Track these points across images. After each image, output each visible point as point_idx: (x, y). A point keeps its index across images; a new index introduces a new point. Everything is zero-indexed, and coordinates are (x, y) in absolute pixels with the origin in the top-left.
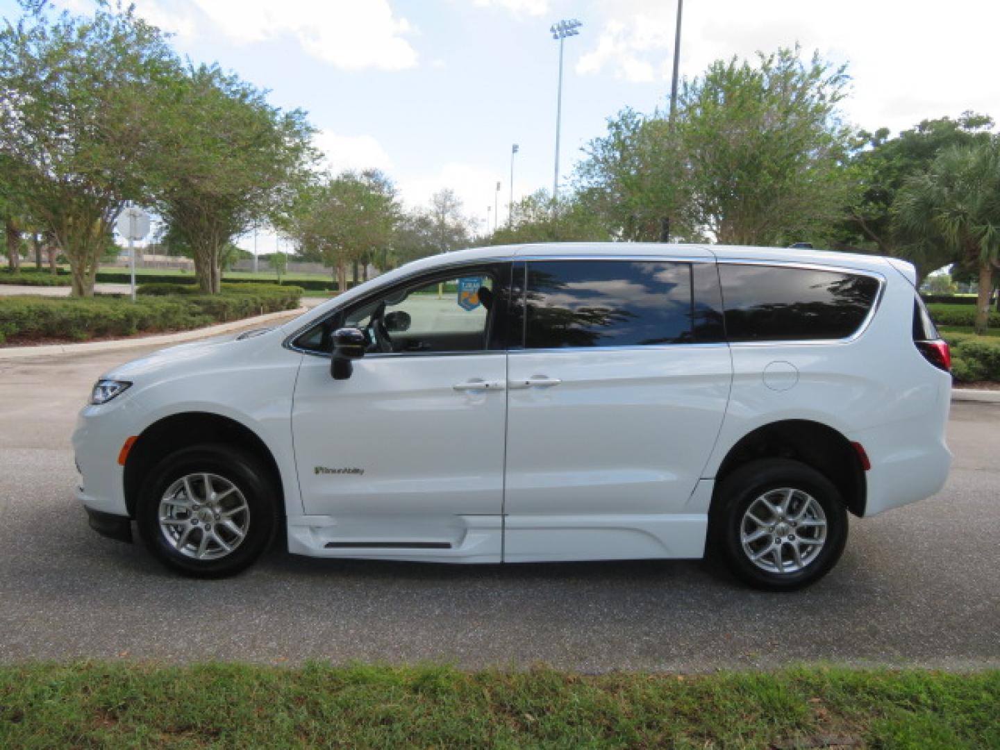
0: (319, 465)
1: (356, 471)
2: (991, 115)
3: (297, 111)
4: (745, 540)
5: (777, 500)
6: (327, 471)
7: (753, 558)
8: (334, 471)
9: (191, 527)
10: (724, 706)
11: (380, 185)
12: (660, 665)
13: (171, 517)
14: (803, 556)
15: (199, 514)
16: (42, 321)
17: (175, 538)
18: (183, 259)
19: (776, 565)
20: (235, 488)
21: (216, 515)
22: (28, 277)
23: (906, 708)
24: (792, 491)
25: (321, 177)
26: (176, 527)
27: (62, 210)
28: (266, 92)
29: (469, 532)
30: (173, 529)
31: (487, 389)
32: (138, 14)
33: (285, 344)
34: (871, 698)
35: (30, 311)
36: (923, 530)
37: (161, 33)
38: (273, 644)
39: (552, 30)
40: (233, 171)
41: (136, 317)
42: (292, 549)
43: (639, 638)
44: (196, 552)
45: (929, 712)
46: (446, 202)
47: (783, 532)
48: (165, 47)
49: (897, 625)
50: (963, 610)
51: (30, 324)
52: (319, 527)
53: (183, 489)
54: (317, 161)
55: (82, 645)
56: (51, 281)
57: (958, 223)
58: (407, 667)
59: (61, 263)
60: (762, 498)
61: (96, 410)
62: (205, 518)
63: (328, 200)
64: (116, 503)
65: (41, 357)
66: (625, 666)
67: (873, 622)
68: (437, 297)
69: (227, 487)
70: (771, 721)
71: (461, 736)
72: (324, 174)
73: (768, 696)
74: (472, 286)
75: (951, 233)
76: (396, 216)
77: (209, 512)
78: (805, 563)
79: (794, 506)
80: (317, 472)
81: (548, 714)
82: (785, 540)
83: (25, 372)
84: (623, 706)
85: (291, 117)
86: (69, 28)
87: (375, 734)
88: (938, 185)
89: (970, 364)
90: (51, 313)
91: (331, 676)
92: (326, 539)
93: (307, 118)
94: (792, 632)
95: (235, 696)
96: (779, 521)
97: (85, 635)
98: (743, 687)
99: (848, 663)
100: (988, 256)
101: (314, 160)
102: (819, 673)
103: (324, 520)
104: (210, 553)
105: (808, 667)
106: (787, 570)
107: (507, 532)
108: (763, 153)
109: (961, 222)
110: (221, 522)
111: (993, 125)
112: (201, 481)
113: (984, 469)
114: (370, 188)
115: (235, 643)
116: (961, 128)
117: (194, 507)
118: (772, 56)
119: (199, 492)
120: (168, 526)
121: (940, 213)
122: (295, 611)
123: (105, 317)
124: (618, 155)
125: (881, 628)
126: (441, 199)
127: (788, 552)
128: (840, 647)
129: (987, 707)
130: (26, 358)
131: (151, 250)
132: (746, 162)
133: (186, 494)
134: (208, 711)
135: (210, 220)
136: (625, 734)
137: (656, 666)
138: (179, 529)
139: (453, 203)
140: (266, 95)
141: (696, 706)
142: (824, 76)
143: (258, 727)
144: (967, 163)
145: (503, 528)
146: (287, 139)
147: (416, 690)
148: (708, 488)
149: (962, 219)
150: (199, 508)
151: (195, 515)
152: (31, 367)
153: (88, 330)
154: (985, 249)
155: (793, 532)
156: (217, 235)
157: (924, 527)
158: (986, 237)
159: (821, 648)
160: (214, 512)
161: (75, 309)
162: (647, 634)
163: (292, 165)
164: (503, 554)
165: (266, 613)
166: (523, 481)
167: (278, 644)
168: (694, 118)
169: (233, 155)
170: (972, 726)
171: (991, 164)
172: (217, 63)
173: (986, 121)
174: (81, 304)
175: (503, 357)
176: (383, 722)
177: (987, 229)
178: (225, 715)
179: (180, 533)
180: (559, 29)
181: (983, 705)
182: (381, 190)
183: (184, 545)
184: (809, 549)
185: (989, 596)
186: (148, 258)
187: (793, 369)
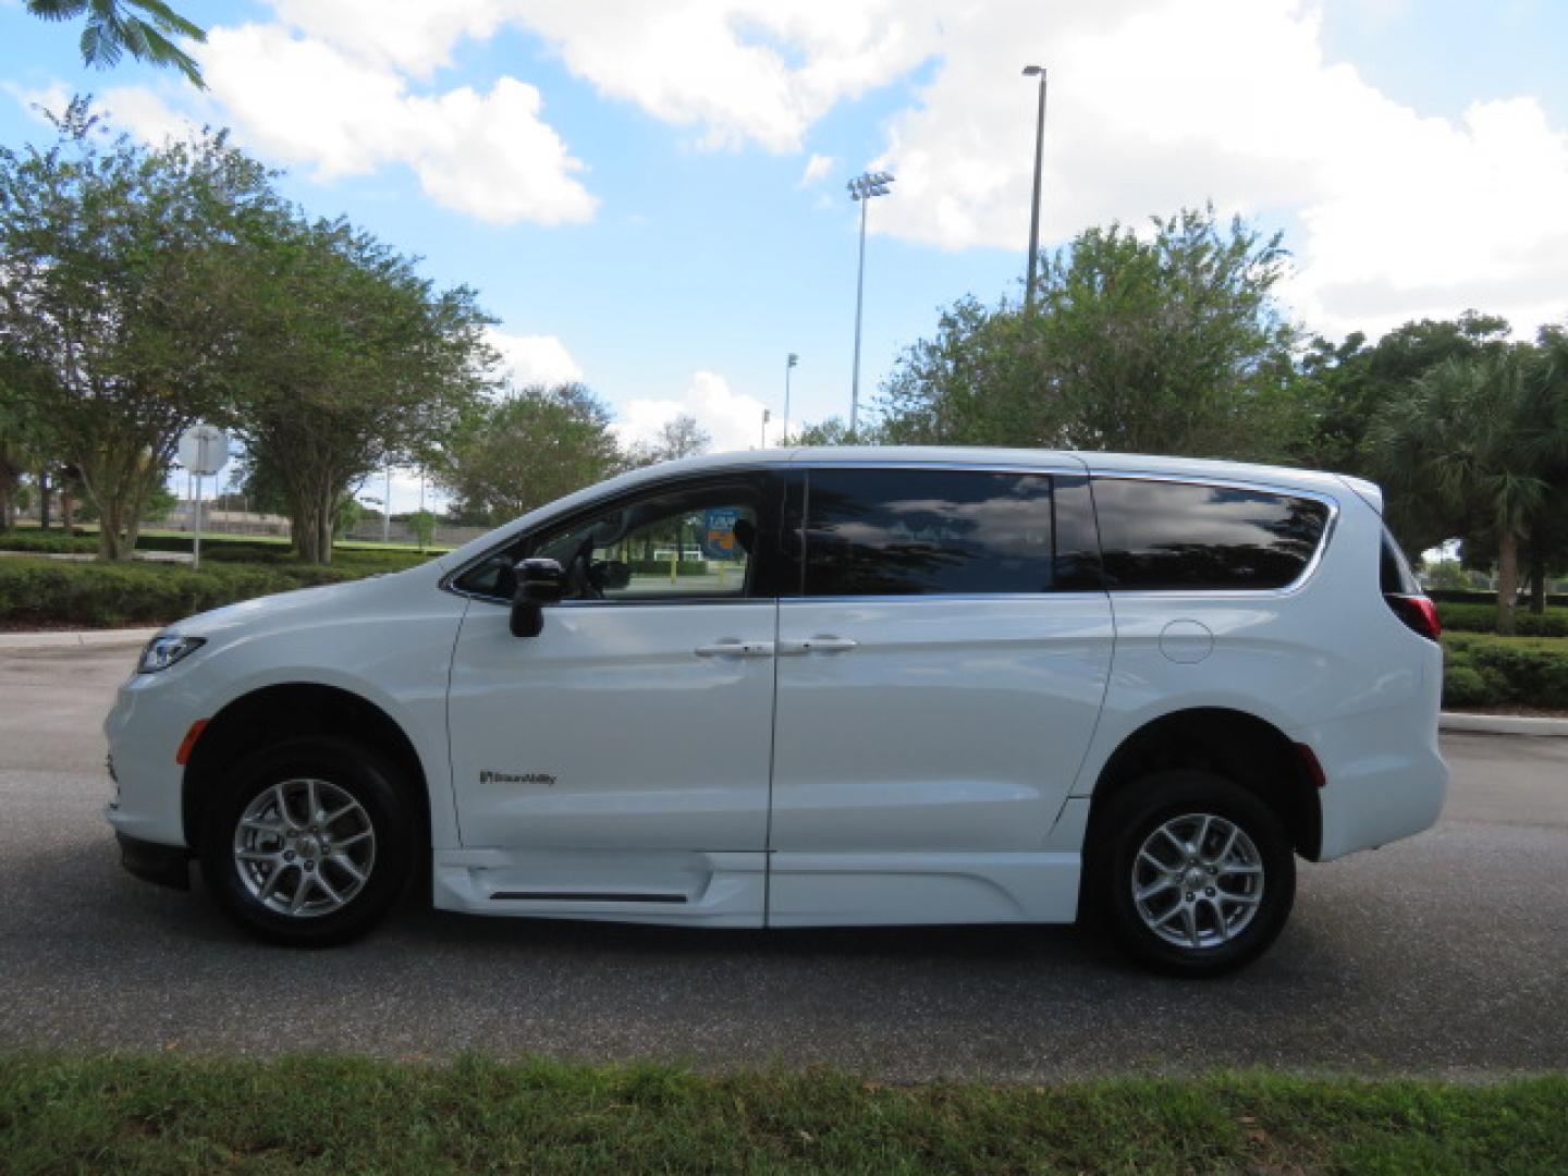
0: (486, 768)
1: (544, 779)
2: (1505, 316)
3: (462, 290)
4: (1139, 896)
5: (1187, 833)
6: (499, 778)
7: (1151, 924)
8: (509, 779)
9: (283, 864)
10: (1107, 1122)
11: (583, 407)
12: (1008, 1072)
13: (253, 849)
14: (1229, 920)
15: (298, 845)
16: (50, 593)
17: (257, 883)
18: (272, 519)
19: (1188, 935)
20: (355, 803)
21: (323, 845)
22: (29, 539)
23: (1386, 1129)
24: (1208, 818)
25: (495, 389)
26: (259, 866)
27: (94, 430)
28: (415, 260)
29: (715, 876)
30: (254, 868)
31: (746, 654)
32: (232, 142)
33: (443, 584)
34: (1333, 1116)
35: (33, 577)
36: (1415, 900)
37: (265, 173)
38: (406, 1037)
39: (851, 186)
40: (361, 376)
41: (198, 591)
42: (439, 902)
43: (977, 1037)
44: (288, 905)
45: (1421, 1135)
46: (683, 435)
47: (1197, 884)
48: (269, 191)
49: (1375, 1024)
50: (1477, 1006)
51: (32, 600)
52: (483, 868)
53: (275, 805)
54: (491, 365)
55: (105, 1033)
56: (64, 545)
57: (1461, 472)
58: (615, 1070)
59: (80, 521)
60: (1163, 829)
61: (149, 680)
62: (305, 851)
63: (504, 428)
64: (168, 826)
65: (45, 649)
66: (955, 1073)
67: (1337, 1020)
68: (669, 579)
69: (344, 802)
70: (1179, 1145)
71: (698, 1160)
72: (500, 385)
73: (1174, 1110)
74: (724, 521)
75: (1451, 487)
76: (608, 455)
77: (313, 841)
78: (1232, 933)
79: (1213, 843)
80: (483, 778)
81: (834, 1129)
82: (1200, 895)
83: (20, 669)
84: (950, 1121)
85: (453, 299)
86: (128, 162)
87: (562, 1156)
88: (1427, 416)
89: (1487, 678)
90: (65, 581)
91: (497, 1076)
92: (490, 887)
93: (477, 300)
94: (1214, 1031)
95: (346, 1099)
96: (1190, 866)
97: (108, 1020)
98: (1135, 1096)
99: (1301, 1072)
100: (1509, 520)
101: (485, 363)
102: (1255, 1085)
103: (490, 857)
104: (311, 907)
105: (1235, 1076)
106: (1205, 944)
107: (772, 878)
108: (1164, 361)
109: (1465, 471)
110: (329, 856)
111: (1509, 331)
112: (303, 792)
113: (1510, 823)
114: (569, 412)
115: (346, 1035)
116: (1461, 334)
117: (290, 833)
118: (1174, 220)
119: (299, 810)
120: (247, 862)
121: (1434, 456)
122: (441, 993)
123: (149, 590)
124: (950, 365)
125: (1350, 1028)
126: (676, 432)
127: (1206, 915)
128: (1286, 1053)
129: (1509, 1129)
130: (21, 650)
131: (224, 503)
132: (1140, 375)
133: (278, 813)
134: (304, 1118)
135: (321, 450)
136: (953, 1158)
137: (1003, 1074)
138: (265, 867)
139: (695, 438)
140: (415, 266)
141: (1063, 1123)
142: (1252, 252)
143: (381, 1142)
144: (1470, 385)
145: (768, 872)
146: (447, 332)
147: (629, 1100)
148: (1080, 812)
149: (1467, 465)
150: (297, 834)
151: (290, 846)
152: (29, 662)
153: (121, 610)
154: (1504, 509)
155: (1212, 883)
156: (330, 472)
157: (1417, 896)
158: (1504, 495)
159: (1258, 1052)
160: (320, 840)
161: (104, 577)
162: (990, 1031)
163: (451, 372)
164: (766, 914)
165: (396, 995)
166: (798, 797)
167: (415, 1037)
168: (1060, 311)
169: (363, 352)
170: (1487, 1156)
171: (1505, 382)
172: (344, 217)
173: (1499, 325)
174: (114, 570)
175: (772, 607)
176: (577, 1139)
177: (1505, 479)
178: (331, 1125)
179: (266, 875)
180: (860, 185)
181: (1501, 1126)
182: (586, 416)
183: (270, 894)
184: (1238, 910)
185: (1515, 989)
186: (217, 516)
187: (1205, 633)
